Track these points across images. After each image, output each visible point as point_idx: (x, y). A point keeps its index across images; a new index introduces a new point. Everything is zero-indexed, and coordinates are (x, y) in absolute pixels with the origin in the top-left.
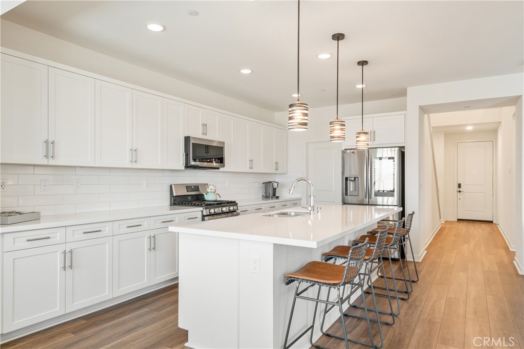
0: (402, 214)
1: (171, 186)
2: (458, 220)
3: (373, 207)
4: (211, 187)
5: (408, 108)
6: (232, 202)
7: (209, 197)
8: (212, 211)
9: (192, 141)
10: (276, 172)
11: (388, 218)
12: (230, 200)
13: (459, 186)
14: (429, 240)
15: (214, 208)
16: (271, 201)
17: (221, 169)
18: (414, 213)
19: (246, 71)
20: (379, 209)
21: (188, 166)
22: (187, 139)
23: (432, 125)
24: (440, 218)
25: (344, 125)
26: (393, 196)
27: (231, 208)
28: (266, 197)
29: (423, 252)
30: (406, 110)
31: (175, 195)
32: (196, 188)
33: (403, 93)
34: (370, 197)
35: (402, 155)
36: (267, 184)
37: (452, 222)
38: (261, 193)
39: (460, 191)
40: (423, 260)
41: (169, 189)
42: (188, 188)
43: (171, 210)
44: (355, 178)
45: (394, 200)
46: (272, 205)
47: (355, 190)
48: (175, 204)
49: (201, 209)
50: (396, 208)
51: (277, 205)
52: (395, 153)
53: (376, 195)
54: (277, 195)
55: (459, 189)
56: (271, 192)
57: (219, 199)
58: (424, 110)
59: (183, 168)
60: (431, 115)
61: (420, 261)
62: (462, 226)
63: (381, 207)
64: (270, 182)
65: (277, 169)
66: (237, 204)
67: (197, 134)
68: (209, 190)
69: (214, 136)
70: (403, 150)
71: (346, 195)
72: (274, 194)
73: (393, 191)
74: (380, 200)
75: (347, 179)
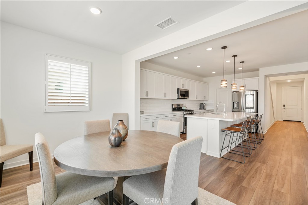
0: (257, 115)
1: (172, 104)
2: (283, 120)
3: (245, 113)
4: (184, 105)
5: (260, 76)
6: (192, 110)
7: (184, 108)
8: (187, 113)
9: (180, 90)
10: (205, 100)
11: (251, 117)
12: (191, 109)
13: (284, 106)
14: (269, 127)
15: (187, 112)
16: (203, 110)
17: (187, 99)
18: (262, 115)
19: (199, 67)
20: (247, 114)
21: (178, 98)
22: (178, 89)
23: (270, 80)
24: (274, 119)
25: (237, 85)
26: (253, 109)
27: (192, 112)
28: (201, 109)
29: (266, 131)
30: (259, 76)
31: (174, 107)
32: (179, 105)
33: (258, 70)
34: (243, 109)
35: (257, 94)
36: (201, 104)
37: (280, 121)
38: (199, 107)
39: (284, 108)
40: (266, 133)
41: (171, 105)
42: (177, 105)
43: (172, 112)
44: (237, 102)
45: (254, 110)
46: (204, 112)
47: (237, 107)
48: (174, 110)
49: (183, 112)
50: (254, 113)
51: (206, 112)
52: (254, 93)
53: (246, 108)
54: (205, 108)
55: (284, 107)
56: (202, 107)
57: (187, 109)
58: (266, 76)
59: (177, 99)
60: (270, 78)
61: (265, 133)
62: (285, 123)
63: (247, 113)
64: (202, 104)
65: (205, 99)
66: (193, 111)
67: (181, 87)
68: (184, 106)
69: (186, 88)
70: (257, 92)
71: (234, 108)
72: (204, 108)
73: (253, 107)
74: (247, 110)
75: (234, 102)
